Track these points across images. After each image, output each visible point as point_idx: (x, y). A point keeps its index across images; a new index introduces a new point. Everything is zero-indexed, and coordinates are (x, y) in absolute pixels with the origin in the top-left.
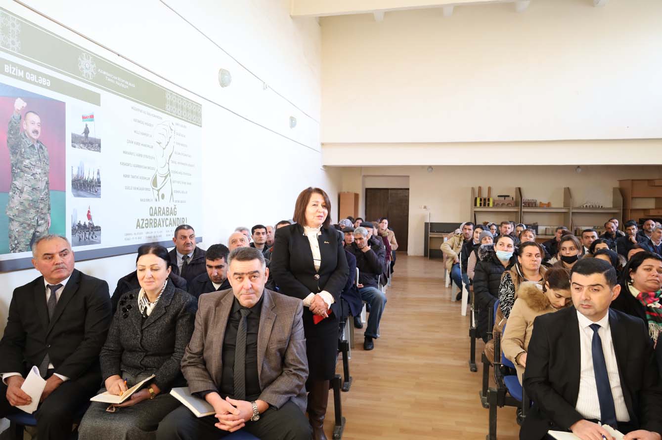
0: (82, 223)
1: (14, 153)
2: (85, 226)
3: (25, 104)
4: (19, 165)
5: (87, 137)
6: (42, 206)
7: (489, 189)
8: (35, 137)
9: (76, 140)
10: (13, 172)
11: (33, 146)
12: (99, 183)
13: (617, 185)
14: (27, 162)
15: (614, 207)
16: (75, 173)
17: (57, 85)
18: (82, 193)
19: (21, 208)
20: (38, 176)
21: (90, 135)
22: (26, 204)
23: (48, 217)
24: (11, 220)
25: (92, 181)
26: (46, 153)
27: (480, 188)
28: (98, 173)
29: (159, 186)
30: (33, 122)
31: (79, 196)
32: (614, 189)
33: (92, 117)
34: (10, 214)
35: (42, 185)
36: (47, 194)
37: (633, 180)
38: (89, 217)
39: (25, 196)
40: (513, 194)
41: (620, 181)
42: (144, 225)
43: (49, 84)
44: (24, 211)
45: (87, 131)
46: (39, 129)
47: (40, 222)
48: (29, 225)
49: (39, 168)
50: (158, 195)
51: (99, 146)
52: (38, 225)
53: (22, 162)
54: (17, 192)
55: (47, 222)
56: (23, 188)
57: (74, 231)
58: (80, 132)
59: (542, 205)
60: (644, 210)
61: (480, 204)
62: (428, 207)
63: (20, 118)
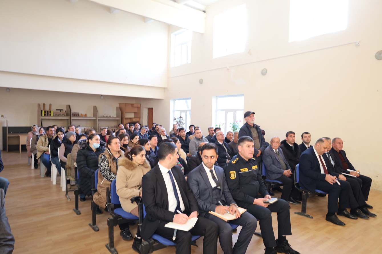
7: (50, 105)
13: (118, 106)
15: (117, 117)
27: (44, 105)
32: (117, 108)
37: (125, 104)
40: (65, 109)
41: (120, 104)
59: (82, 116)
60: (130, 118)
61: (45, 115)
62: (5, 116)
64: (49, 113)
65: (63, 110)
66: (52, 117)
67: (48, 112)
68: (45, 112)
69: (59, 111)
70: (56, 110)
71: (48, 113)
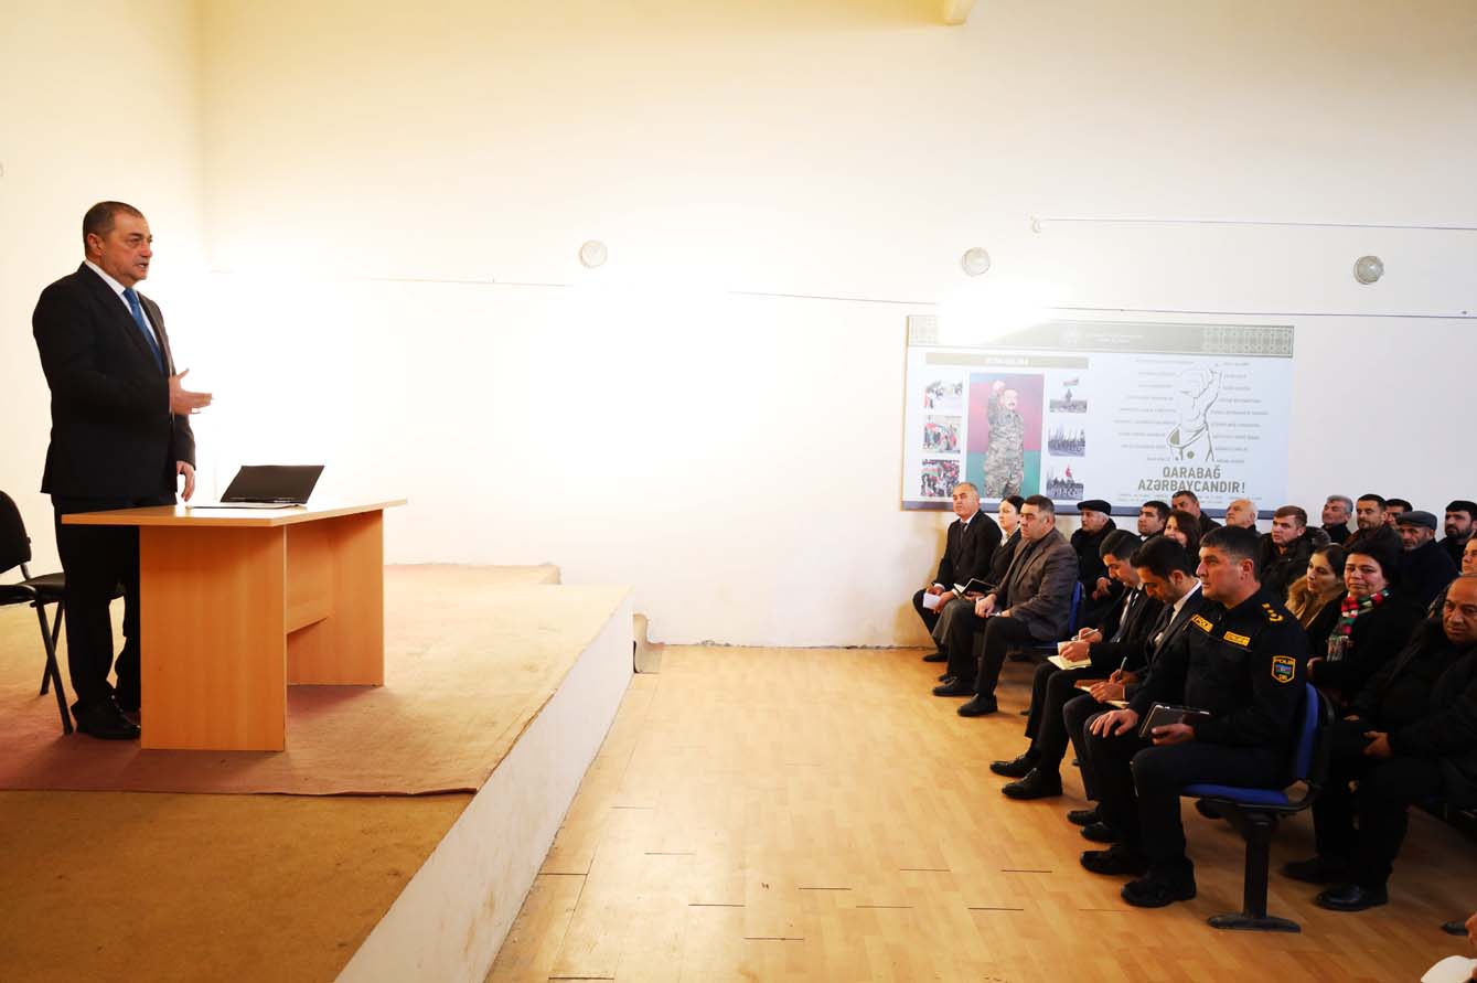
0: (1059, 480)
1: (992, 423)
2: (1063, 482)
3: (1002, 384)
4: (995, 431)
5: (1069, 400)
6: (1016, 463)
8: (1011, 408)
9: (1054, 405)
10: (990, 437)
11: (1009, 416)
12: (1083, 442)
14: (1002, 429)
16: (1053, 434)
17: (1034, 362)
18: (1060, 452)
19: (996, 464)
20: (1013, 439)
21: (1072, 399)
22: (1001, 461)
23: (1021, 472)
24: (987, 473)
25: (1073, 441)
26: (1022, 420)
28: (1083, 433)
29: (1182, 444)
30: (1009, 399)
31: (1057, 455)
33: (1076, 382)
34: (986, 469)
35: (1016, 446)
36: (1021, 454)
38: (1068, 474)
39: (1000, 455)
42: (1152, 486)
43: (1027, 362)
44: (999, 467)
45: (1069, 396)
46: (1016, 402)
47: (1013, 476)
48: (1002, 478)
49: (1014, 432)
50: (1181, 453)
51: (1085, 407)
52: (1011, 479)
53: (998, 429)
54: (993, 452)
55: (1020, 476)
56: (998, 449)
57: (1049, 486)
58: (1060, 396)
63: (998, 396)
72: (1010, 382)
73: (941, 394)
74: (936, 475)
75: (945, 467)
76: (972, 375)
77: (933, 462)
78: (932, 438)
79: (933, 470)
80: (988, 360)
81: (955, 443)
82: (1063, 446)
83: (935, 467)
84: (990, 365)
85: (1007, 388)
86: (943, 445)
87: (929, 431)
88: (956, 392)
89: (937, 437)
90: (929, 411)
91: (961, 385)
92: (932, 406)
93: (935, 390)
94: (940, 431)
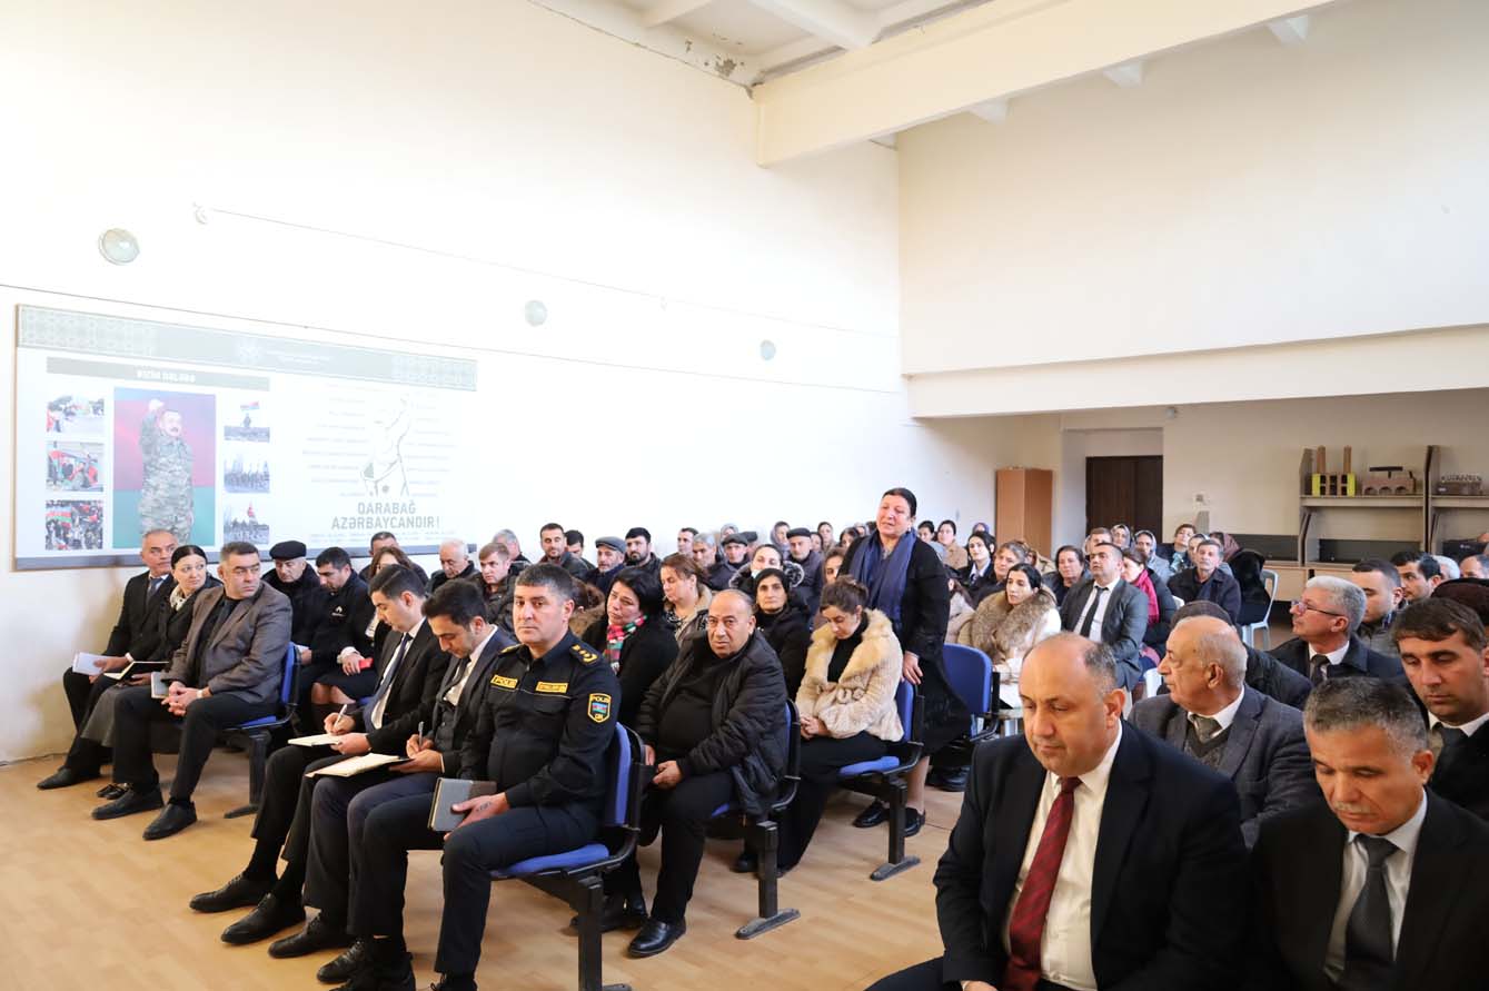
0: (240, 521)
2: (244, 524)
3: (161, 404)
4: (153, 463)
5: (247, 427)
6: (181, 503)
7: (1347, 452)
8: (175, 434)
9: (229, 432)
10: (145, 470)
11: (171, 444)
12: (266, 477)
14: (163, 460)
16: (230, 467)
17: (203, 379)
18: (239, 488)
19: (155, 505)
20: (177, 473)
21: (252, 425)
22: (162, 501)
23: (191, 514)
24: (143, 516)
25: (255, 475)
26: (188, 449)
28: (266, 466)
30: (171, 421)
31: (236, 491)
33: (256, 405)
35: (182, 482)
36: (190, 491)
38: (250, 513)
39: (159, 492)
42: (347, 525)
43: (193, 379)
44: (160, 508)
45: (247, 421)
46: (180, 427)
47: (179, 519)
48: (165, 521)
49: (178, 465)
50: (376, 487)
51: (268, 435)
53: (156, 460)
54: (151, 489)
55: (188, 519)
56: (158, 485)
57: (227, 529)
58: (238, 422)
61: (1323, 490)
62: (1205, 498)
63: (156, 418)
64: (1340, 485)
65: (1400, 469)
66: (1351, 498)
67: (1334, 479)
68: (1323, 479)
69: (1386, 473)
70: (1372, 469)
71: (1334, 485)
72: (170, 402)
73: (73, 414)
74: (68, 520)
75: (80, 509)
76: (116, 389)
77: (63, 504)
78: (60, 471)
79: (64, 514)
80: (140, 374)
81: (95, 478)
82: (241, 481)
83: (67, 510)
84: (142, 379)
85: (167, 409)
86: (78, 481)
87: (55, 462)
88: (95, 411)
89: (68, 471)
90: (54, 436)
91: (101, 402)
92: (59, 430)
93: (62, 409)
94: (72, 461)
